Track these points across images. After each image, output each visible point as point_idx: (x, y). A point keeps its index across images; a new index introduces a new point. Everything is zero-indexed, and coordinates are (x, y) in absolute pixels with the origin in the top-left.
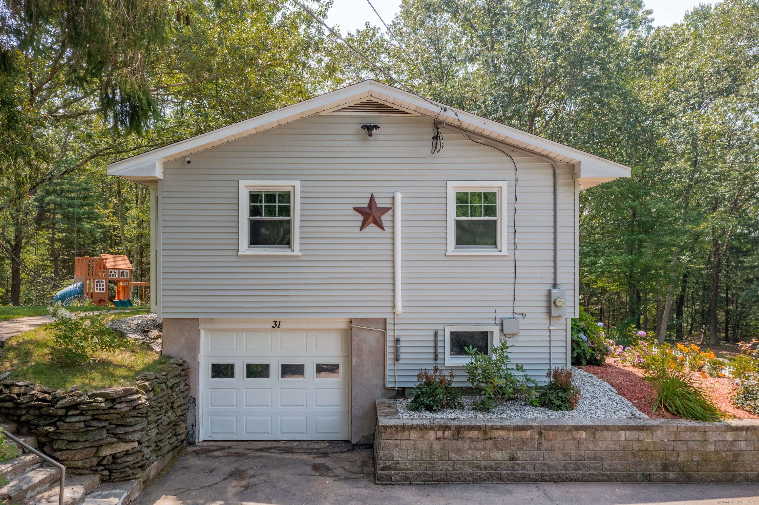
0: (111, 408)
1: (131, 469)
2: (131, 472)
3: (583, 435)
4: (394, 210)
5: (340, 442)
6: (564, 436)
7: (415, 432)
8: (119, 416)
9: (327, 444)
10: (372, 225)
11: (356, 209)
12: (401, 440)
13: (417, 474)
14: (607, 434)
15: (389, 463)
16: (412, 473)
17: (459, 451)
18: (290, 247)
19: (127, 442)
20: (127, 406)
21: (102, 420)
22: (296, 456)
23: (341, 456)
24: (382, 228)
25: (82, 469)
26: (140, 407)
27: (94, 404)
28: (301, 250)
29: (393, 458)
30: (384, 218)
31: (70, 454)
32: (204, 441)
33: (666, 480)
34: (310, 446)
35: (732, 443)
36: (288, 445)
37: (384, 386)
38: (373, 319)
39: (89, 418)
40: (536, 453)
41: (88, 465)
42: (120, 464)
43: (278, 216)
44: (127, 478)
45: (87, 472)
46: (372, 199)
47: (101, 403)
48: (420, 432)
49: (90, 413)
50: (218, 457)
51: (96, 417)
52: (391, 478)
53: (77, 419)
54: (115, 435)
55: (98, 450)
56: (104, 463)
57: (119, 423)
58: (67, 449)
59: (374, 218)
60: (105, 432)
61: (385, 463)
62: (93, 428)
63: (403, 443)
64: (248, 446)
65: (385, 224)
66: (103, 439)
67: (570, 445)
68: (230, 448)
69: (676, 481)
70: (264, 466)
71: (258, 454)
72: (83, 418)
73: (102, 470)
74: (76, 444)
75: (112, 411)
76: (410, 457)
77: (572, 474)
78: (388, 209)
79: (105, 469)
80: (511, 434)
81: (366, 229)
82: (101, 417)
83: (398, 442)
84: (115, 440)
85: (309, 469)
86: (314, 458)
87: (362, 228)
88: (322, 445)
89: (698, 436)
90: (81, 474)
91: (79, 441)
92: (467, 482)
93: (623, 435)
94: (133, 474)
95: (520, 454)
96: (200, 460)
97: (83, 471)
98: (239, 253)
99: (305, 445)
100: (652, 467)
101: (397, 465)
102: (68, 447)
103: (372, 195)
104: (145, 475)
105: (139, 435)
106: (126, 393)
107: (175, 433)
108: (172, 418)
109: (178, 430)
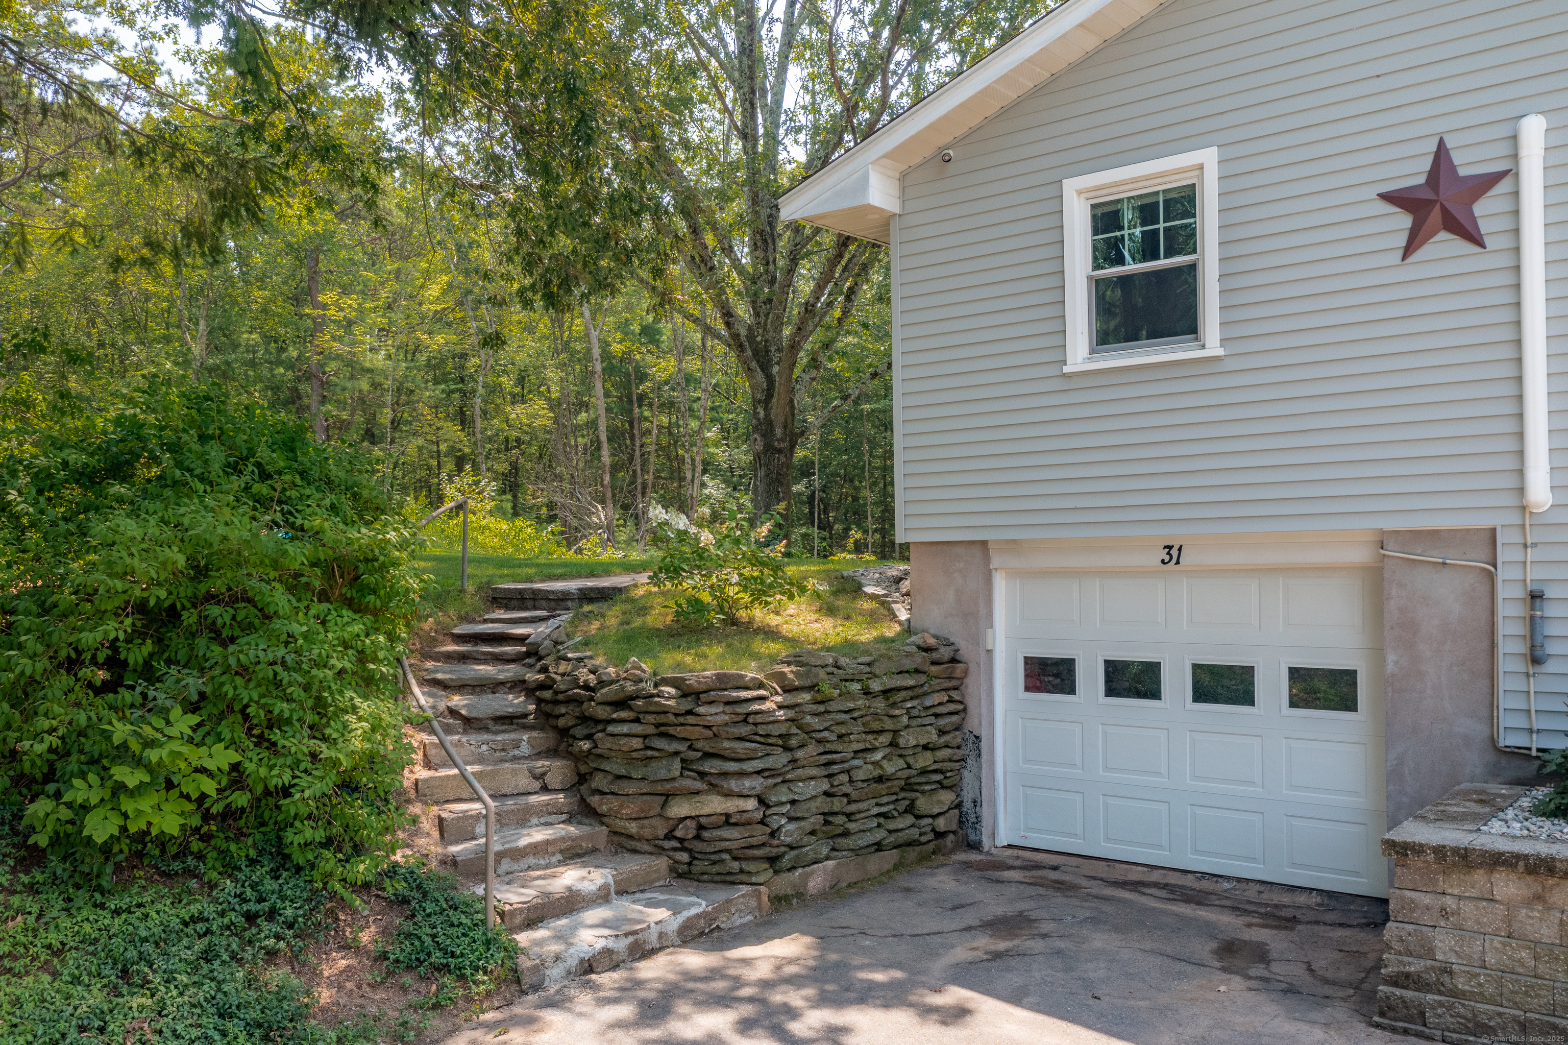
0: (690, 712)
1: (735, 859)
2: (736, 865)
4: (1517, 175)
5: (1360, 901)
7: (1513, 876)
8: (708, 733)
9: (1315, 899)
10: (1443, 235)
11: (1388, 197)
12: (1460, 898)
13: (1515, 1019)
15: (1415, 966)
16: (1500, 1014)
18: (1196, 339)
19: (729, 794)
20: (724, 712)
21: (672, 737)
22: (1202, 913)
23: (1331, 934)
24: (1476, 239)
25: (639, 840)
26: (759, 718)
27: (657, 699)
28: (1223, 341)
29: (1430, 953)
30: (1481, 208)
31: (614, 803)
32: (1010, 846)
34: (1265, 896)
36: (1206, 885)
37: (1493, 741)
38: (1453, 532)
39: (650, 730)
41: (647, 833)
42: (708, 841)
43: (1165, 257)
44: (728, 878)
45: (647, 848)
46: (1441, 154)
47: (668, 698)
48: (1530, 879)
49: (651, 718)
50: (1003, 882)
51: (662, 729)
52: (1422, 1014)
53: (625, 728)
54: (702, 775)
55: (666, 802)
56: (679, 833)
57: (707, 749)
58: (613, 793)
59: (1445, 212)
60: (677, 765)
61: (1401, 962)
62: (656, 754)
63: (1468, 908)
64: (1101, 870)
65: (1485, 227)
66: (674, 779)
68: (1055, 868)
70: (1095, 921)
71: (1109, 891)
72: (637, 728)
73: (675, 849)
74: (625, 784)
75: (691, 719)
76: (1491, 959)
78: (1498, 177)
79: (683, 849)
81: (1425, 252)
82: (671, 730)
83: (1449, 902)
84: (698, 785)
85: (1204, 949)
86: (1249, 925)
87: (1408, 251)
88: (1302, 899)
90: (635, 851)
91: (631, 778)
94: (742, 871)
96: (958, 881)
97: (639, 845)
98: (1066, 369)
99: (1252, 893)
101: (1446, 979)
102: (614, 788)
103: (1441, 143)
104: (785, 882)
105: (755, 784)
106: (724, 682)
107: (910, 809)
108: (890, 768)
109: (922, 804)
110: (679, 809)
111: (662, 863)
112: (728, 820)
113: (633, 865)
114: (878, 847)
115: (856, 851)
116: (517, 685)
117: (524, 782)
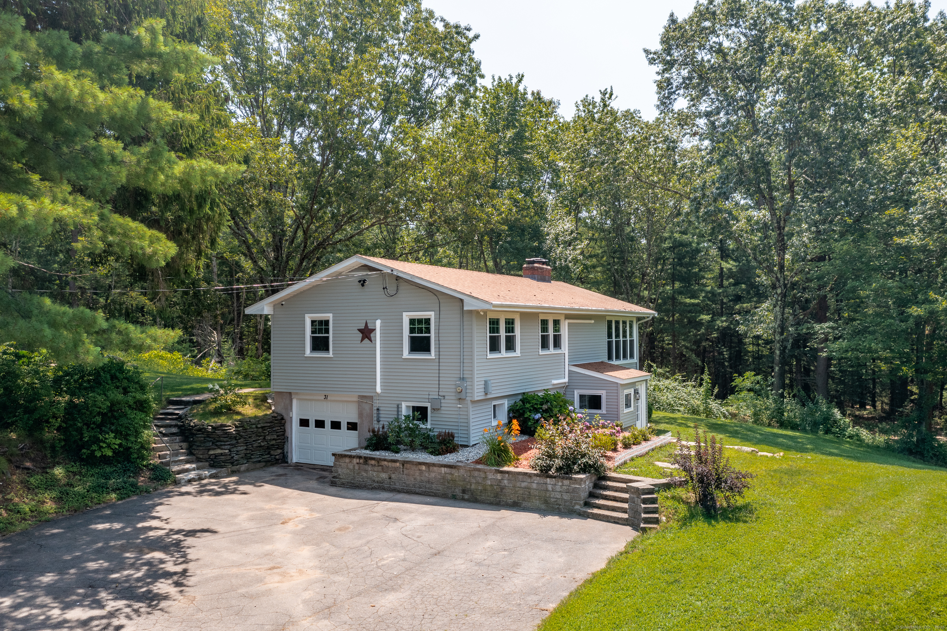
0: (214, 432)
1: (223, 462)
2: (223, 464)
3: (424, 468)
4: (376, 329)
6: (414, 468)
8: (218, 436)
10: (366, 339)
11: (359, 330)
14: (435, 469)
15: (336, 475)
16: (346, 481)
17: (366, 471)
18: (329, 352)
19: (222, 449)
20: (221, 432)
24: (370, 341)
26: (230, 433)
27: (207, 429)
28: (334, 353)
29: (338, 472)
30: (371, 335)
31: (197, 451)
32: (296, 462)
33: (463, 499)
35: (500, 481)
38: (366, 396)
39: (205, 436)
40: (401, 476)
41: (204, 457)
42: (217, 459)
43: (324, 334)
44: (221, 466)
45: (204, 460)
46: (366, 323)
47: (210, 429)
48: (350, 459)
49: (206, 433)
51: (208, 435)
52: (336, 483)
53: (200, 435)
54: (216, 445)
55: (208, 451)
56: (211, 457)
57: (218, 440)
59: (367, 334)
60: (211, 443)
62: (207, 441)
65: (371, 339)
66: (210, 446)
67: (417, 473)
68: (302, 466)
69: (468, 500)
72: (202, 436)
73: (210, 460)
76: (345, 472)
77: (417, 490)
78: (373, 329)
80: (390, 464)
81: (364, 342)
82: (210, 436)
83: (340, 463)
84: (216, 447)
87: (361, 341)
89: (483, 475)
90: (201, 461)
91: (201, 446)
92: (368, 489)
93: (443, 470)
94: (225, 465)
95: (393, 476)
96: (281, 469)
98: (306, 356)
100: (457, 490)
101: (339, 476)
102: (197, 448)
103: (366, 321)
104: (235, 468)
105: (228, 447)
106: (222, 426)
107: (269, 453)
108: (262, 444)
109: (272, 452)
110: (212, 452)
111: (207, 464)
112: (222, 454)
113: (201, 464)
114: (260, 461)
115: (254, 462)
116: (176, 426)
117: (177, 447)
